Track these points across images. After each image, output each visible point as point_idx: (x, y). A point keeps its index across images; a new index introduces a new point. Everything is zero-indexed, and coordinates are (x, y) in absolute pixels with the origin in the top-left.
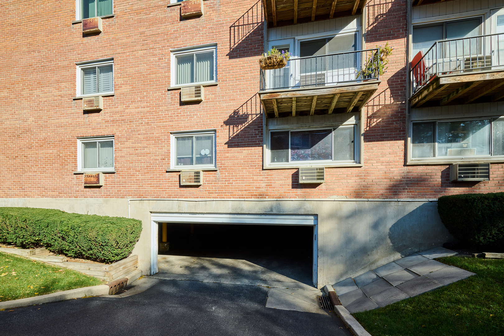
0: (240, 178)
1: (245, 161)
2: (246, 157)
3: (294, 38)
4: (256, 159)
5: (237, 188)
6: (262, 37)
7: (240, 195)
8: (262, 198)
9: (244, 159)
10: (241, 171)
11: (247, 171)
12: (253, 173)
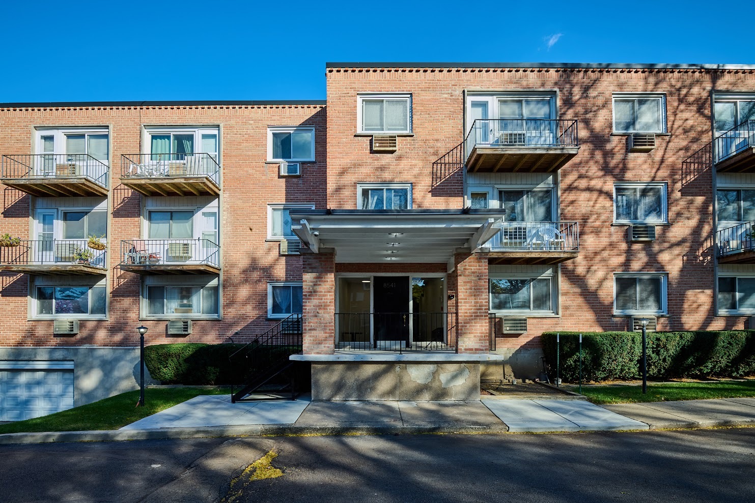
0: (7, 328)
1: (13, 313)
2: (14, 309)
3: (58, 209)
4: (22, 311)
5: (5, 337)
6: (28, 205)
7: (7, 343)
8: (27, 346)
9: (11, 311)
10: (8, 321)
11: (14, 322)
12: (19, 324)
